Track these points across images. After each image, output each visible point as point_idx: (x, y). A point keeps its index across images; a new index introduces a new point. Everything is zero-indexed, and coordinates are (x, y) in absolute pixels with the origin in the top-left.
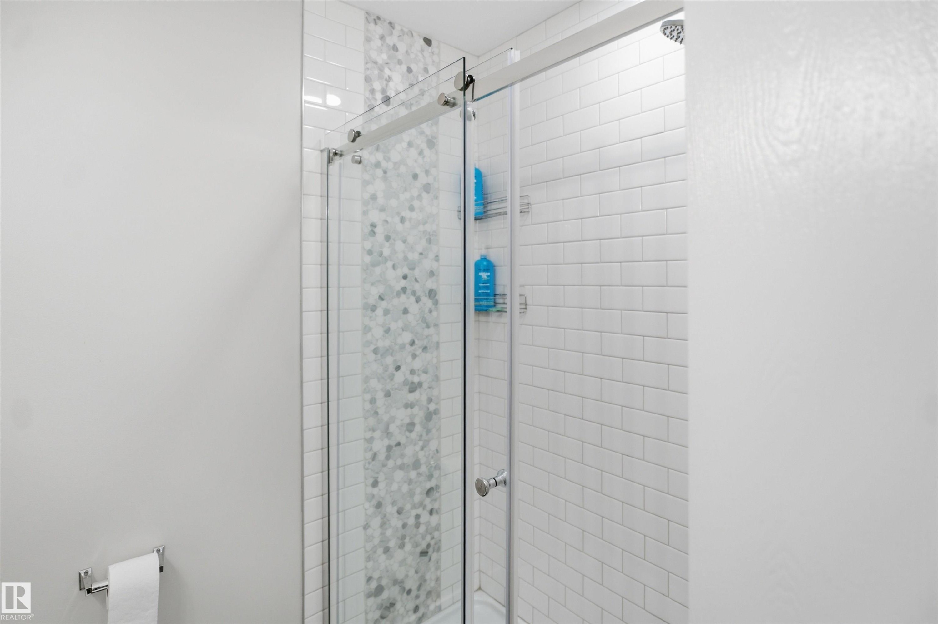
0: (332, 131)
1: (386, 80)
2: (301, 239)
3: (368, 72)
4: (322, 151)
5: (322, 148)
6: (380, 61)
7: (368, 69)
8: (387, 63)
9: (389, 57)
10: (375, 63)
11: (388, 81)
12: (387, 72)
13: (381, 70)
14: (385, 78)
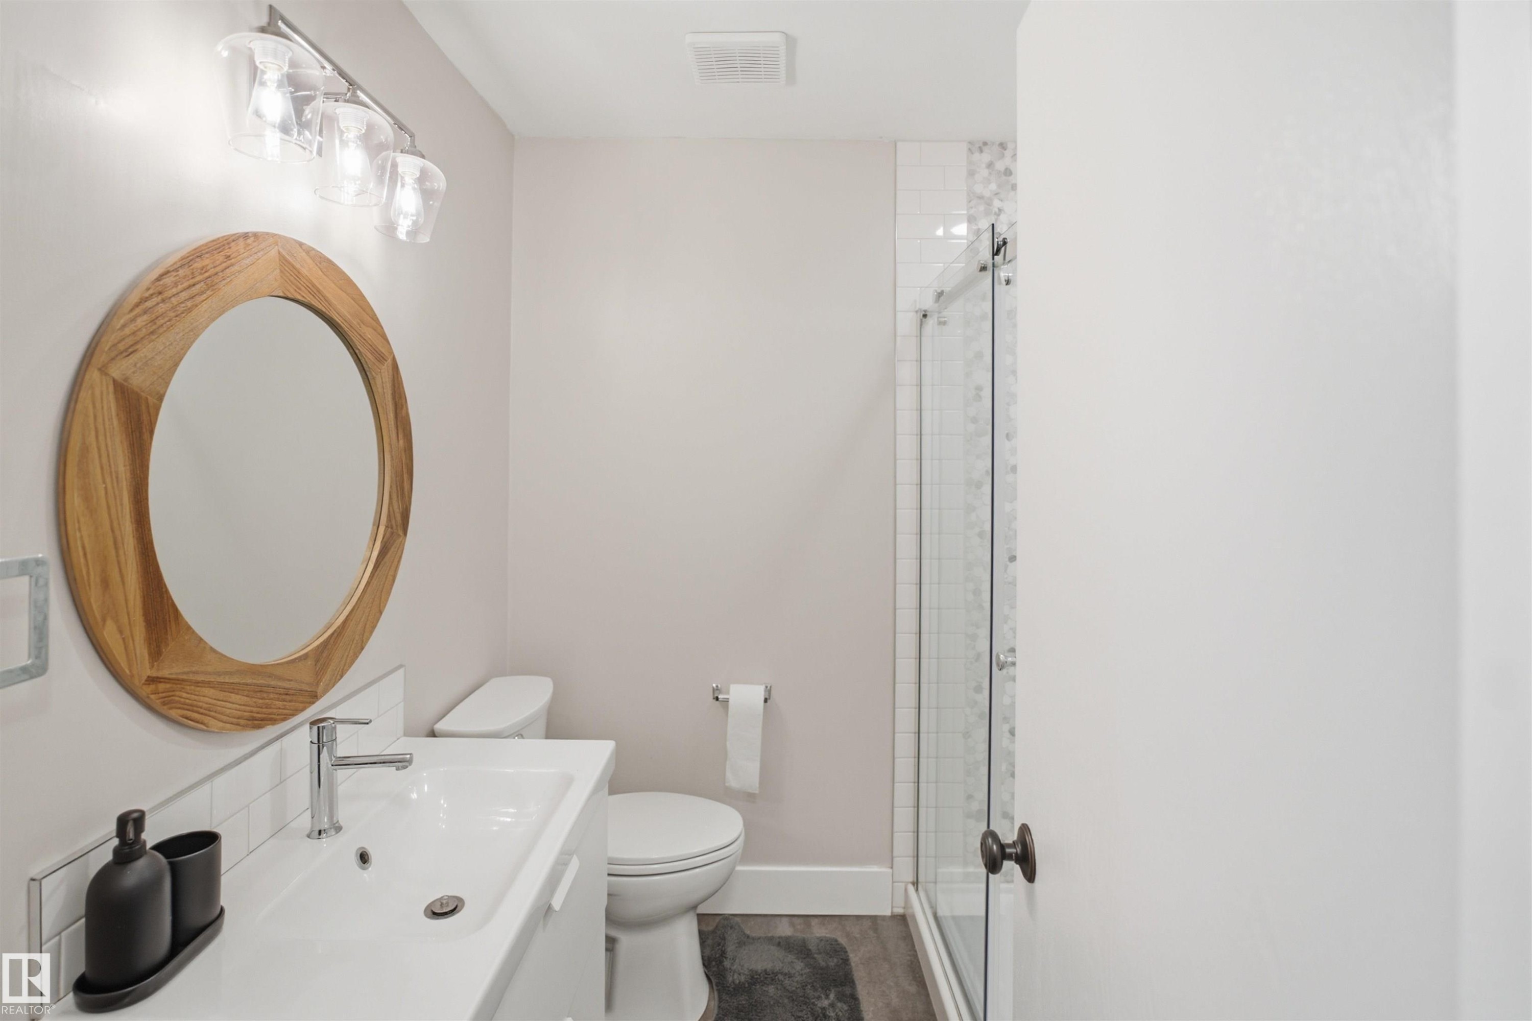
0: (926, 287)
1: (995, 214)
2: (895, 408)
3: (972, 211)
4: (917, 312)
5: (917, 309)
6: (987, 194)
7: (972, 208)
8: (996, 194)
9: (999, 186)
10: (981, 197)
11: (998, 215)
12: (997, 203)
13: (989, 203)
14: (994, 212)
